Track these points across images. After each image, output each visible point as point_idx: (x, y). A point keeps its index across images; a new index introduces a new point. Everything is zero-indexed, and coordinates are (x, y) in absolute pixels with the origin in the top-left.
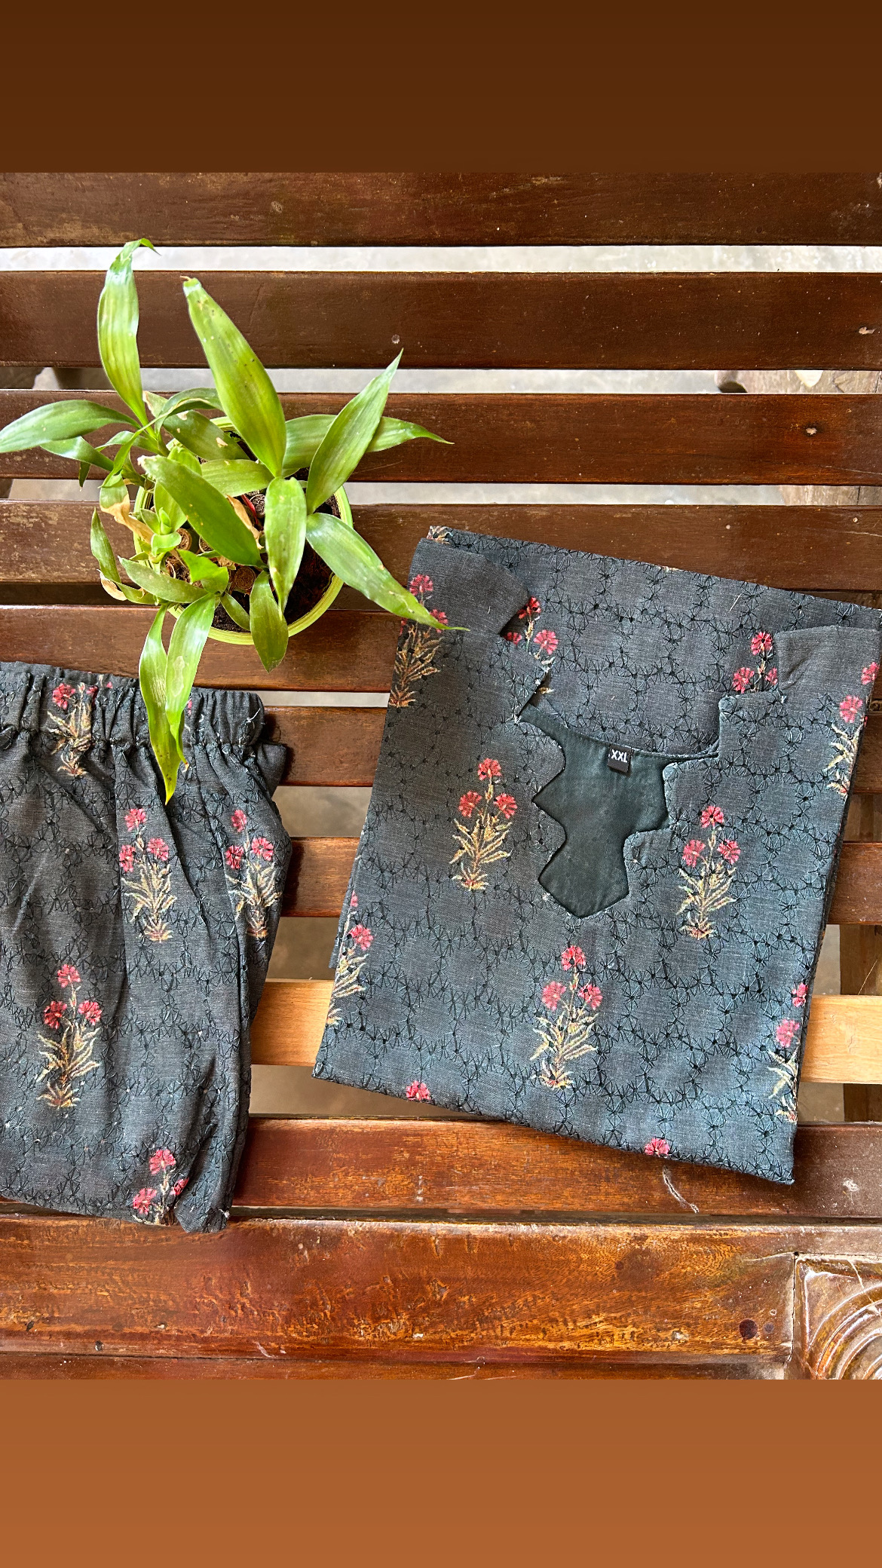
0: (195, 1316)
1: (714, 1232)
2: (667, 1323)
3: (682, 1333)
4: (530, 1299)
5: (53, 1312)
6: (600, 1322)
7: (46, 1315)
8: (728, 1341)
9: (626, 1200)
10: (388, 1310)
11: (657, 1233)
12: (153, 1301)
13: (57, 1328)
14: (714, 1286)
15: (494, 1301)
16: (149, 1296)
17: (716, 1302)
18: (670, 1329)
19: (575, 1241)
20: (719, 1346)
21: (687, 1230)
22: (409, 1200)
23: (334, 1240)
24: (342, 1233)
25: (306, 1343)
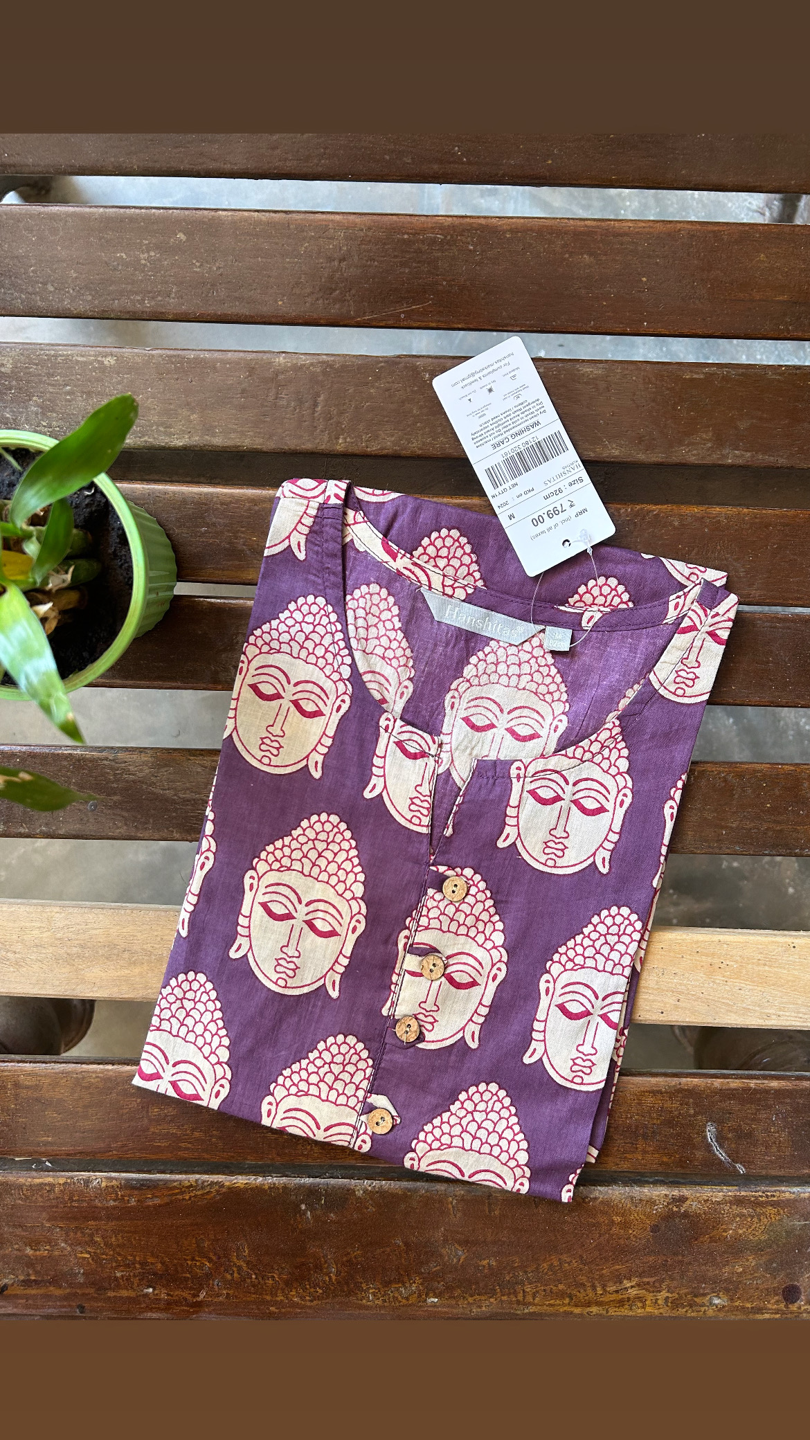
0: (186, 1279)
1: (760, 1194)
2: (704, 1288)
3: (720, 1298)
4: (556, 1263)
5: (29, 1275)
6: (632, 1287)
7: (22, 1278)
8: (769, 1306)
9: (665, 1159)
10: (399, 1273)
11: (698, 1195)
12: (140, 1264)
13: (33, 1292)
14: (758, 1249)
15: (516, 1265)
16: (135, 1260)
17: (758, 1266)
18: (708, 1294)
19: (607, 1203)
20: (760, 1310)
21: (730, 1192)
23: (341, 1199)
24: (350, 1192)
25: (310, 1307)
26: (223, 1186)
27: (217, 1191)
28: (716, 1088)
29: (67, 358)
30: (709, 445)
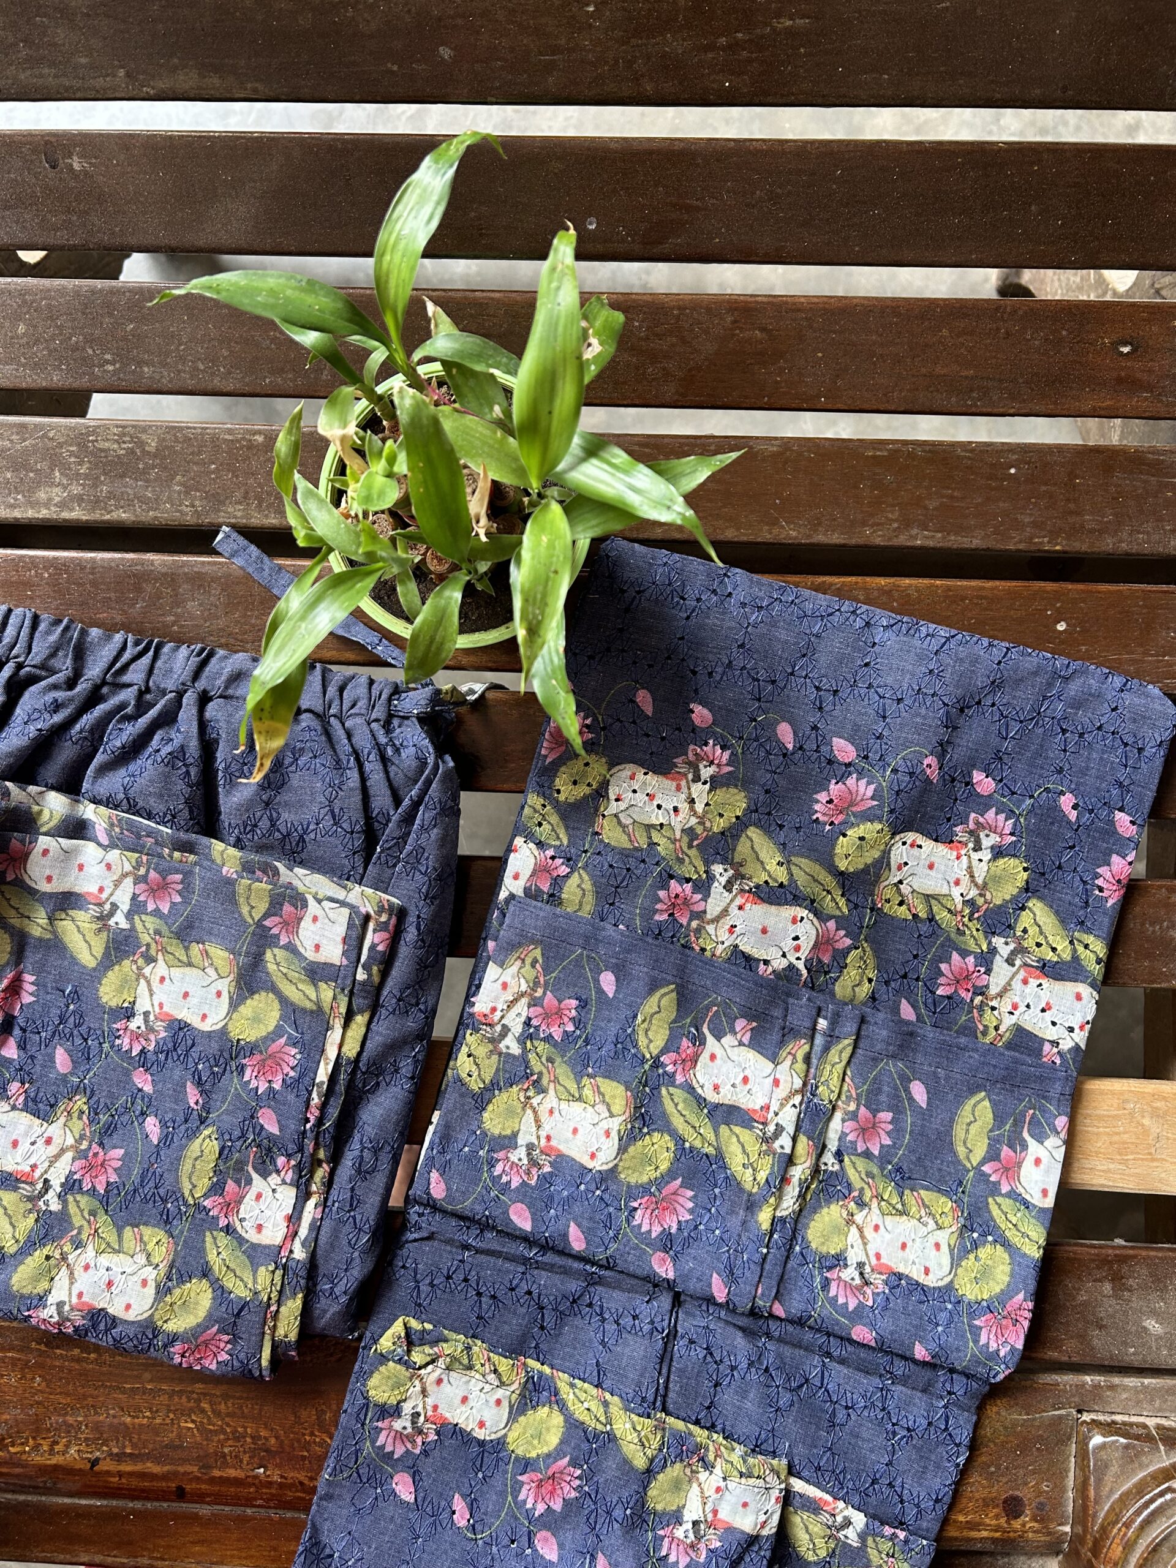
0: (304, 1458)
5: (124, 1447)
7: (115, 1450)
12: (252, 1437)
13: (127, 1468)
16: (246, 1432)
20: (974, 1526)
29: (215, 439)
30: (896, 525)
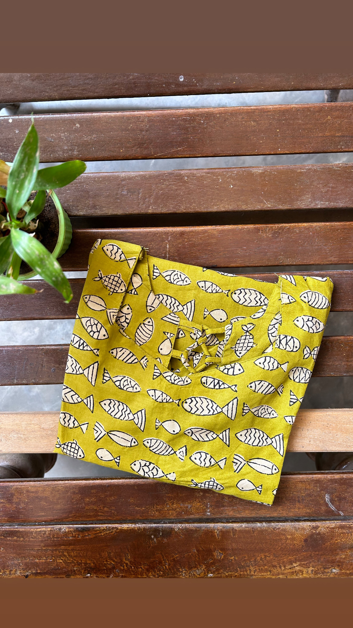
0: (105, 570)
1: (351, 523)
2: (328, 565)
3: (335, 569)
4: (263, 557)
5: (37, 570)
6: (297, 566)
7: (34, 572)
9: (308, 511)
10: (196, 564)
11: (324, 525)
13: (39, 578)
14: (351, 548)
15: (246, 558)
17: (351, 555)
18: (330, 568)
19: (284, 530)
20: (352, 574)
22: (204, 515)
23: (169, 533)
24: (172, 529)
26: (118, 529)
27: (115, 531)
28: (329, 479)
